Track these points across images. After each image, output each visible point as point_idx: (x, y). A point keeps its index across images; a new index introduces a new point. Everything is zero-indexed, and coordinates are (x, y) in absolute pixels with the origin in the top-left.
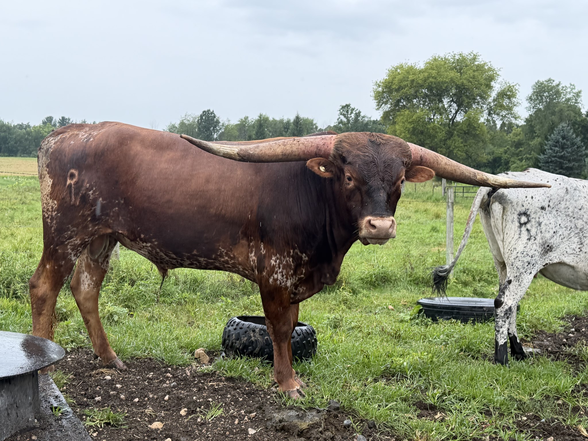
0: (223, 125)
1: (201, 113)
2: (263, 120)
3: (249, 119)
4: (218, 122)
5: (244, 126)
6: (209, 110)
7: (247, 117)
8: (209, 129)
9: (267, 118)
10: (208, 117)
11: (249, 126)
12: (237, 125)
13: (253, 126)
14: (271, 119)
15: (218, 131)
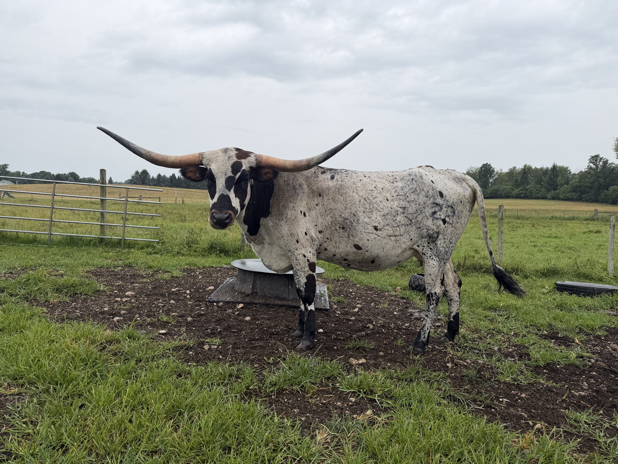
0: (497, 173)
1: (481, 165)
2: (527, 168)
3: (517, 168)
4: (493, 171)
5: (513, 173)
6: (487, 164)
7: (515, 167)
8: (486, 176)
9: (531, 167)
10: (486, 168)
11: (516, 173)
12: (507, 173)
13: (519, 173)
14: (533, 167)
15: (493, 177)
